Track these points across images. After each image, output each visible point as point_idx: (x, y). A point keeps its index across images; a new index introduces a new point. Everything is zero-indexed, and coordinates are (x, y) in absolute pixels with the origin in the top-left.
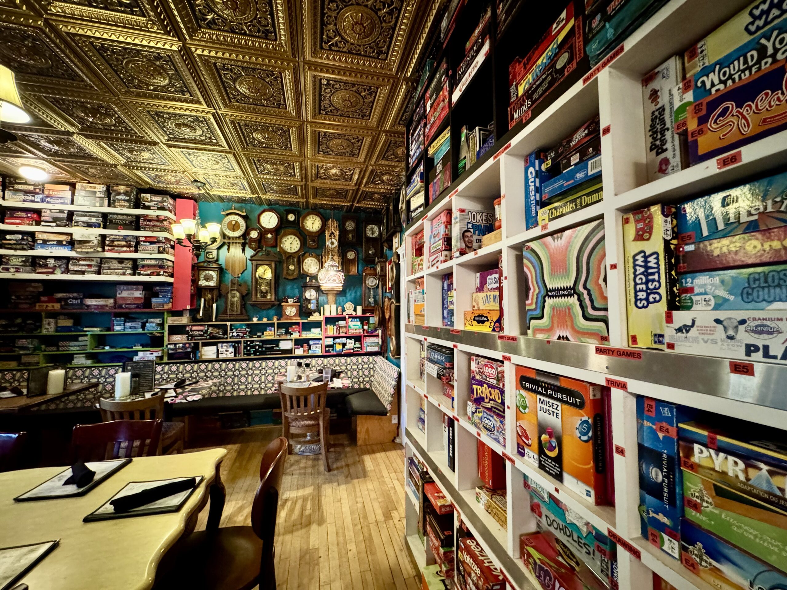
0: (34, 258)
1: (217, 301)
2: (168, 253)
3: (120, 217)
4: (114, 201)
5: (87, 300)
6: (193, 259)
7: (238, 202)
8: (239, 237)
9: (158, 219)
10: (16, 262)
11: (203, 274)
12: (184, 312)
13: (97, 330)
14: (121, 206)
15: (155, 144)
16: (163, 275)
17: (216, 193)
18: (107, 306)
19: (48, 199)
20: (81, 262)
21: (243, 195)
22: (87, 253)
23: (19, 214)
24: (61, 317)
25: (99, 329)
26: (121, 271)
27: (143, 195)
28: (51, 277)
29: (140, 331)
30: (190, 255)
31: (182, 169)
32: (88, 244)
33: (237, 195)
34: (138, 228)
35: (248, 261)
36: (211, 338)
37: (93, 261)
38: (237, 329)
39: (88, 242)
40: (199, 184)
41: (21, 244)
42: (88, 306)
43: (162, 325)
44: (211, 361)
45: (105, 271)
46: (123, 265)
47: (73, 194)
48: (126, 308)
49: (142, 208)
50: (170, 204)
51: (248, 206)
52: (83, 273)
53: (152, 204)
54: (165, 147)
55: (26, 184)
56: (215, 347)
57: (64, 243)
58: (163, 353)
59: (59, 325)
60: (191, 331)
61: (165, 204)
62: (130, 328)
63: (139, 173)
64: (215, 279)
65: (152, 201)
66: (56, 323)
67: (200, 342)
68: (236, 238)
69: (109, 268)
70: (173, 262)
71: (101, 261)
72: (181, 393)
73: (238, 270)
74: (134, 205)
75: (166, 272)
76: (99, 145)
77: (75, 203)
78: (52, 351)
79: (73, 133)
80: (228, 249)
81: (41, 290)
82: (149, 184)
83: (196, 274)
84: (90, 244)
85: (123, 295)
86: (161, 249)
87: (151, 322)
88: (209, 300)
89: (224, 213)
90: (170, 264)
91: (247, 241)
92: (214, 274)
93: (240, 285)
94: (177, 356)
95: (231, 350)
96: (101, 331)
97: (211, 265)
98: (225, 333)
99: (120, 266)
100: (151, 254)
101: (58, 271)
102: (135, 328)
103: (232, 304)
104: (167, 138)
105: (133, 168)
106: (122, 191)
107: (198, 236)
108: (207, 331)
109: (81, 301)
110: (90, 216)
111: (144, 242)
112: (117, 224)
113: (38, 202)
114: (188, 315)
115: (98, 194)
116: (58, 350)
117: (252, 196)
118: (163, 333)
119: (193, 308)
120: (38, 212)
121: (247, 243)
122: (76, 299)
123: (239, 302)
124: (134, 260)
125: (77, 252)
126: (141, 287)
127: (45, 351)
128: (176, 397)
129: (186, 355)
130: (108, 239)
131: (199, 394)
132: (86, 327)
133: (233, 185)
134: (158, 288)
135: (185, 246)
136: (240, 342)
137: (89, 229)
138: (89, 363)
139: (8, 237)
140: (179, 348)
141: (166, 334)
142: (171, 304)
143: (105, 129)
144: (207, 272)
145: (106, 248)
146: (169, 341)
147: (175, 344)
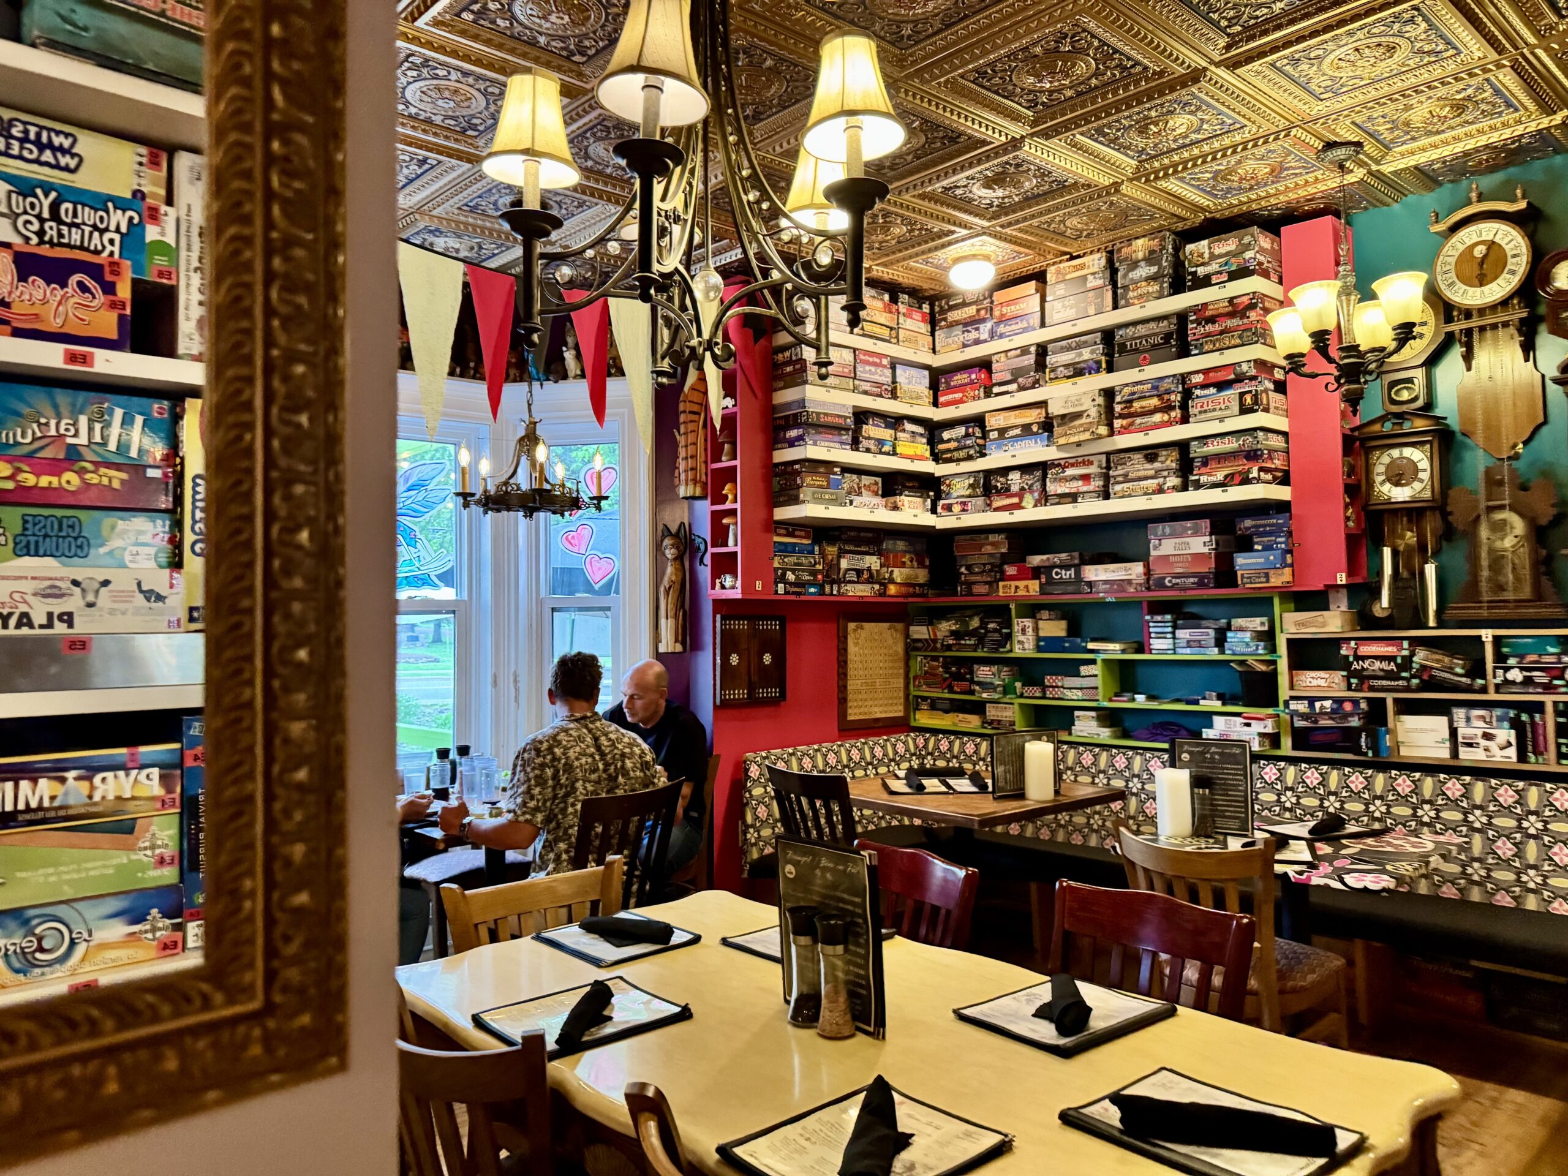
0: (988, 473)
1: (1436, 553)
2: (1266, 410)
3: (1142, 330)
4: (1126, 287)
5: (1087, 568)
6: (1343, 415)
7: (1492, 169)
8: (1505, 303)
9: (1237, 309)
10: (960, 488)
11: (1382, 461)
12: (1332, 596)
13: (1113, 649)
14: (1141, 296)
15: (1195, 76)
16: (1259, 480)
17: (1401, 165)
18: (1129, 582)
19: (1002, 329)
20: (1070, 472)
21: (1507, 133)
22: (1079, 444)
23: (960, 378)
24: (1045, 614)
25: (1117, 646)
26: (1152, 483)
27: (1190, 247)
28: (1019, 516)
29: (1213, 654)
30: (1335, 402)
31: (1283, 124)
32: (1077, 423)
33: (1483, 141)
34: (1184, 352)
35: (1552, 387)
36: (1425, 687)
37: (1091, 463)
38: (1522, 657)
39: (1078, 415)
40: (1340, 153)
41: (965, 447)
42: (1090, 584)
43: (1268, 637)
44: (1430, 768)
45: (1118, 488)
46: (1157, 465)
47: (1043, 300)
48: (1174, 587)
49: (1191, 289)
50: (1262, 251)
51: (1537, 170)
52: (1073, 497)
53: (1214, 267)
54: (1222, 72)
55: (964, 304)
56: (1444, 720)
57: (1035, 428)
58: (1278, 724)
59: (1042, 634)
60: (1358, 658)
61: (1249, 255)
62: (1189, 644)
63: (1172, 185)
64: (1425, 476)
65: (1213, 257)
66: (1036, 629)
67: (1389, 698)
68: (1493, 308)
69: (1127, 479)
70: (1285, 434)
71: (1108, 461)
72: (1329, 859)
73: (1511, 434)
74: (1171, 285)
75: (1266, 470)
76: (1074, 145)
77: (1047, 321)
78: (1033, 696)
79: (1023, 137)
80: (1468, 357)
81: (1004, 550)
82: (1203, 209)
83: (1361, 462)
84: (1084, 420)
85: (1163, 551)
86: (1248, 399)
87: (1241, 629)
88: (1409, 548)
89: (1441, 227)
90: (1277, 442)
91: (1542, 310)
92: (1418, 456)
93: (1524, 488)
94: (1320, 738)
95: (1505, 734)
96: (1123, 651)
97: (1407, 427)
98: (1477, 669)
99: (1149, 468)
100: (1221, 420)
101: (1029, 500)
102: (1199, 644)
103: (1497, 560)
104: (1222, 43)
105: (1157, 178)
106: (1140, 255)
107: (1350, 331)
108: (1408, 661)
109: (1078, 573)
110: (1079, 346)
111: (1204, 386)
112: (1136, 351)
113: (985, 341)
114: (1344, 607)
115: (1092, 283)
116: (1044, 697)
117: (1545, 122)
118: (1274, 662)
119: (1358, 580)
120: (985, 364)
121: (1541, 319)
122: (1067, 567)
123: (1524, 552)
124: (1183, 446)
125: (1060, 447)
126: (1205, 524)
127: (1022, 696)
128: (1311, 866)
129: (1346, 739)
130: (1118, 399)
131: (1384, 871)
132: (1094, 640)
133: (1459, 108)
134: (1248, 523)
135: (1314, 376)
136: (1540, 707)
137: (1080, 380)
138: (1105, 735)
139: (946, 435)
140: (1322, 713)
141: (1283, 665)
142: (1288, 570)
143: (1079, 94)
144: (1395, 453)
145: (1117, 423)
146: (1292, 687)
147: (1311, 700)
